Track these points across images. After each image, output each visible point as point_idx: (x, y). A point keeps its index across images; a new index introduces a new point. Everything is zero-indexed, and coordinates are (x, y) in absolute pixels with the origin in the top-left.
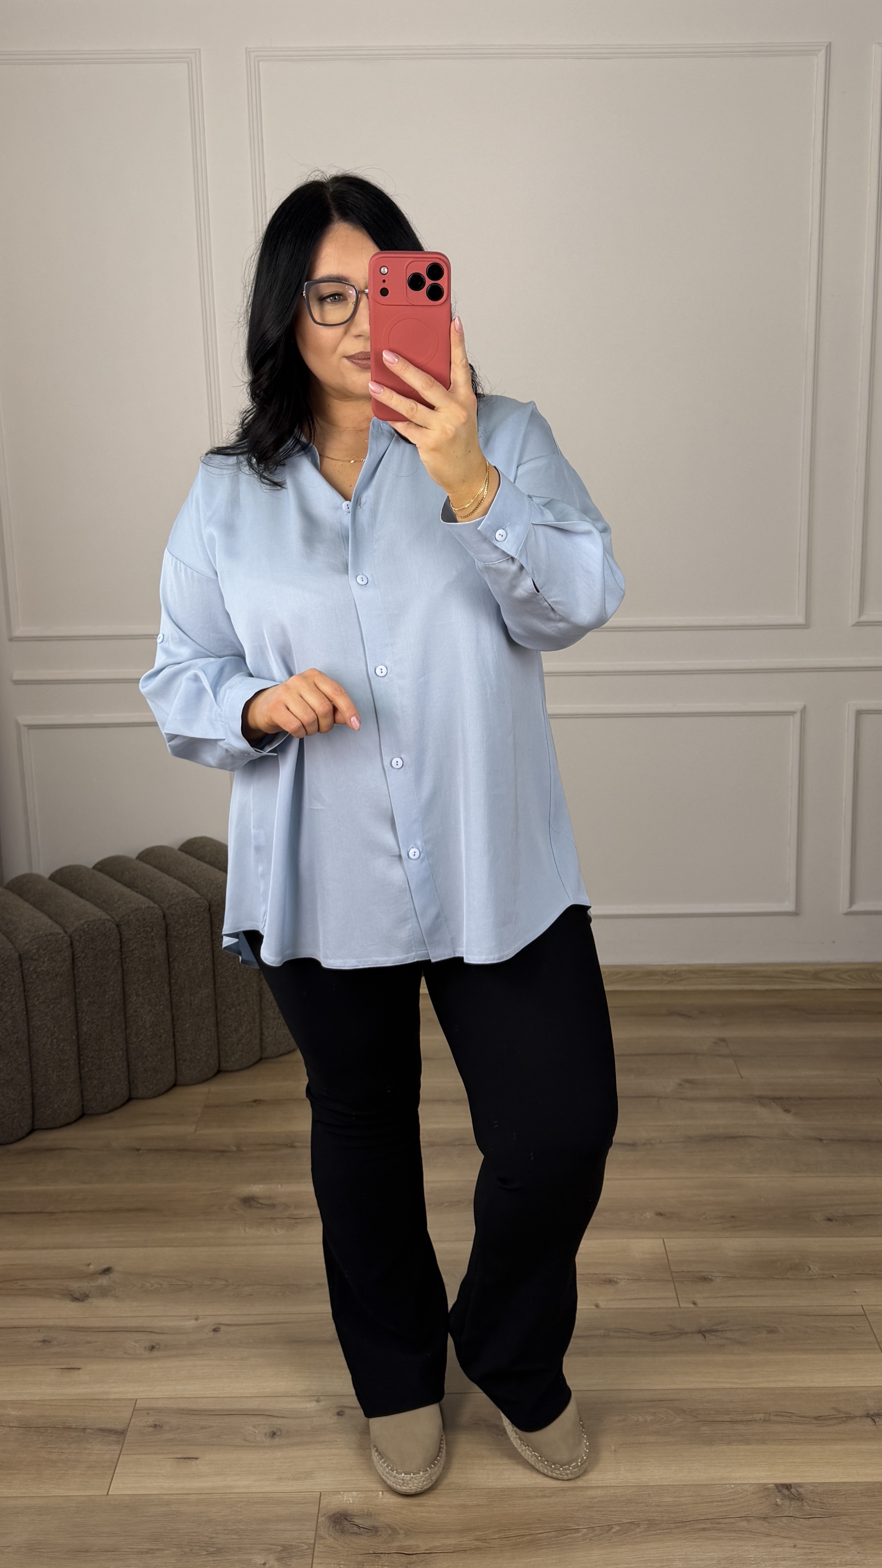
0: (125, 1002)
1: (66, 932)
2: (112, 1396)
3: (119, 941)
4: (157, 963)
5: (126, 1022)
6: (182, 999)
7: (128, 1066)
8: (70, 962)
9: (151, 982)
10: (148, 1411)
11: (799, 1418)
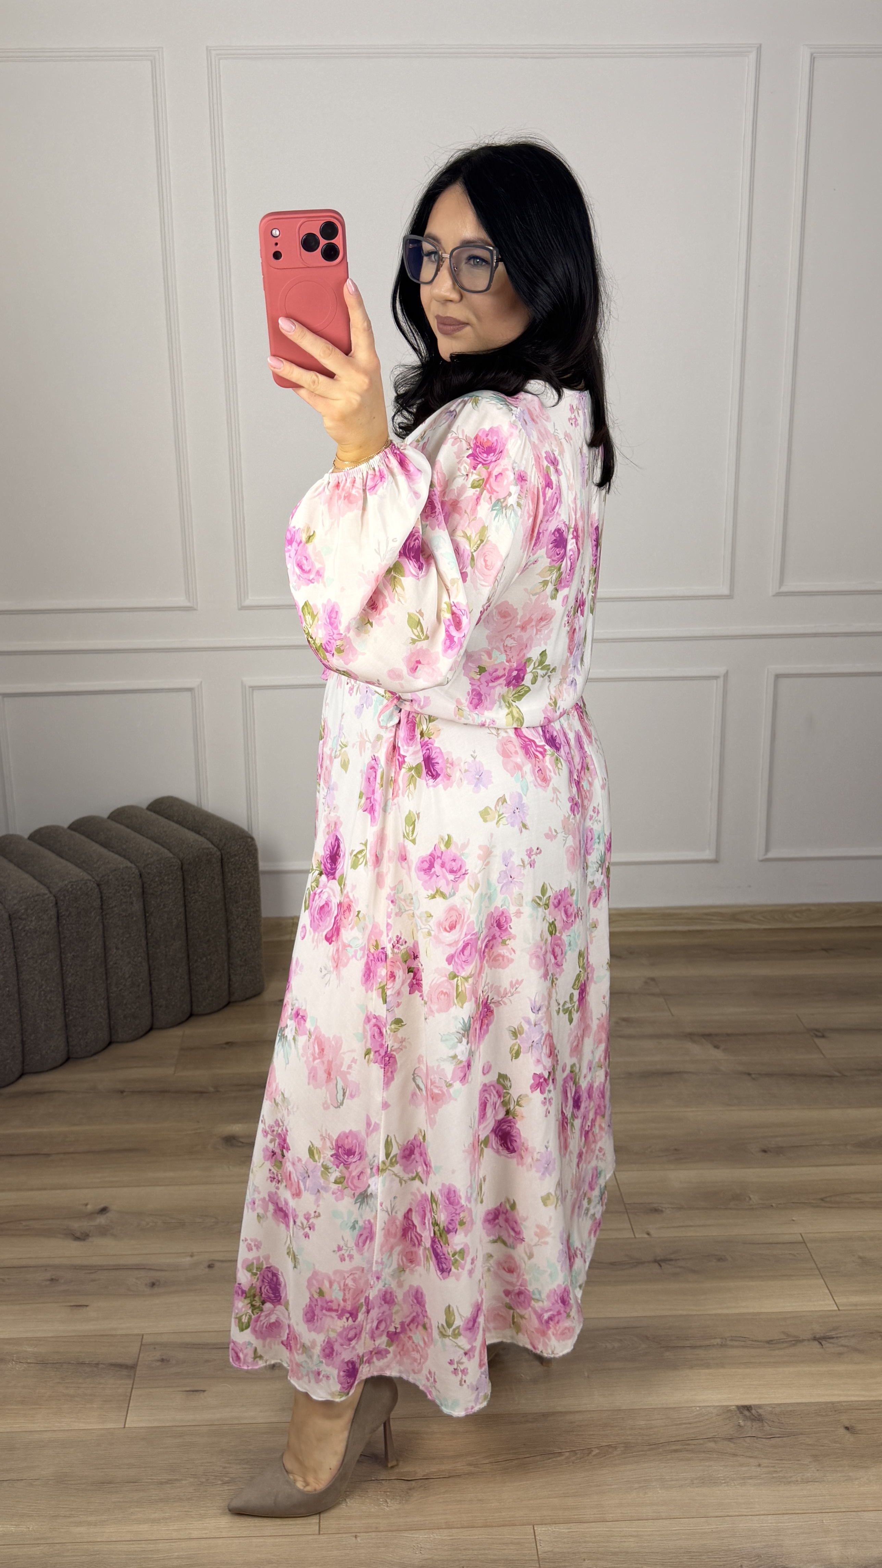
0: (105, 954)
1: (50, 892)
2: (119, 1332)
3: (99, 900)
4: (135, 919)
5: (106, 974)
6: (158, 951)
7: (109, 1014)
8: (55, 920)
9: (130, 936)
10: (154, 1345)
11: (753, 1343)
